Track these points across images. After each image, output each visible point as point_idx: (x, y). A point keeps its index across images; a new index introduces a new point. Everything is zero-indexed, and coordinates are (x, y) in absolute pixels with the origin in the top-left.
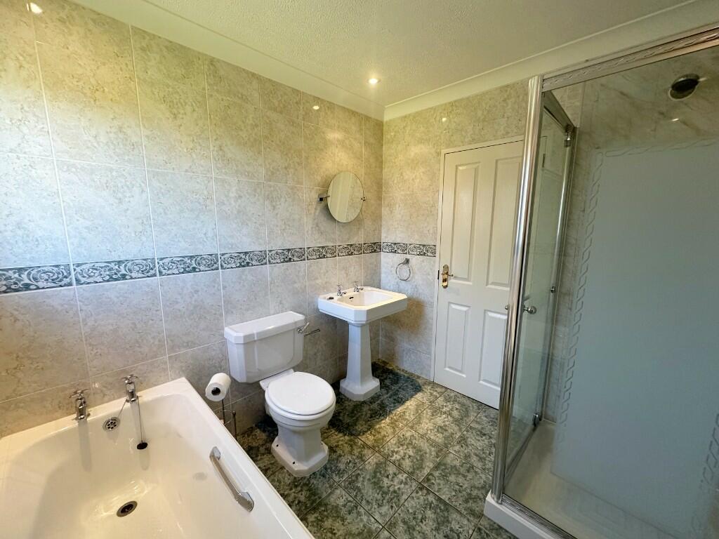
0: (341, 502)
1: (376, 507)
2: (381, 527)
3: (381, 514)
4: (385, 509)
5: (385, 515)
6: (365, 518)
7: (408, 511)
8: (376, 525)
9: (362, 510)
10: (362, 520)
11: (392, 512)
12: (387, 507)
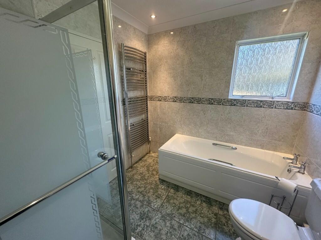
0: (207, 231)
1: (190, 234)
2: (184, 224)
3: (187, 231)
4: (186, 234)
5: (184, 230)
6: (192, 226)
7: (174, 236)
8: (186, 225)
9: (196, 230)
10: (193, 225)
11: (182, 233)
12: (185, 235)
